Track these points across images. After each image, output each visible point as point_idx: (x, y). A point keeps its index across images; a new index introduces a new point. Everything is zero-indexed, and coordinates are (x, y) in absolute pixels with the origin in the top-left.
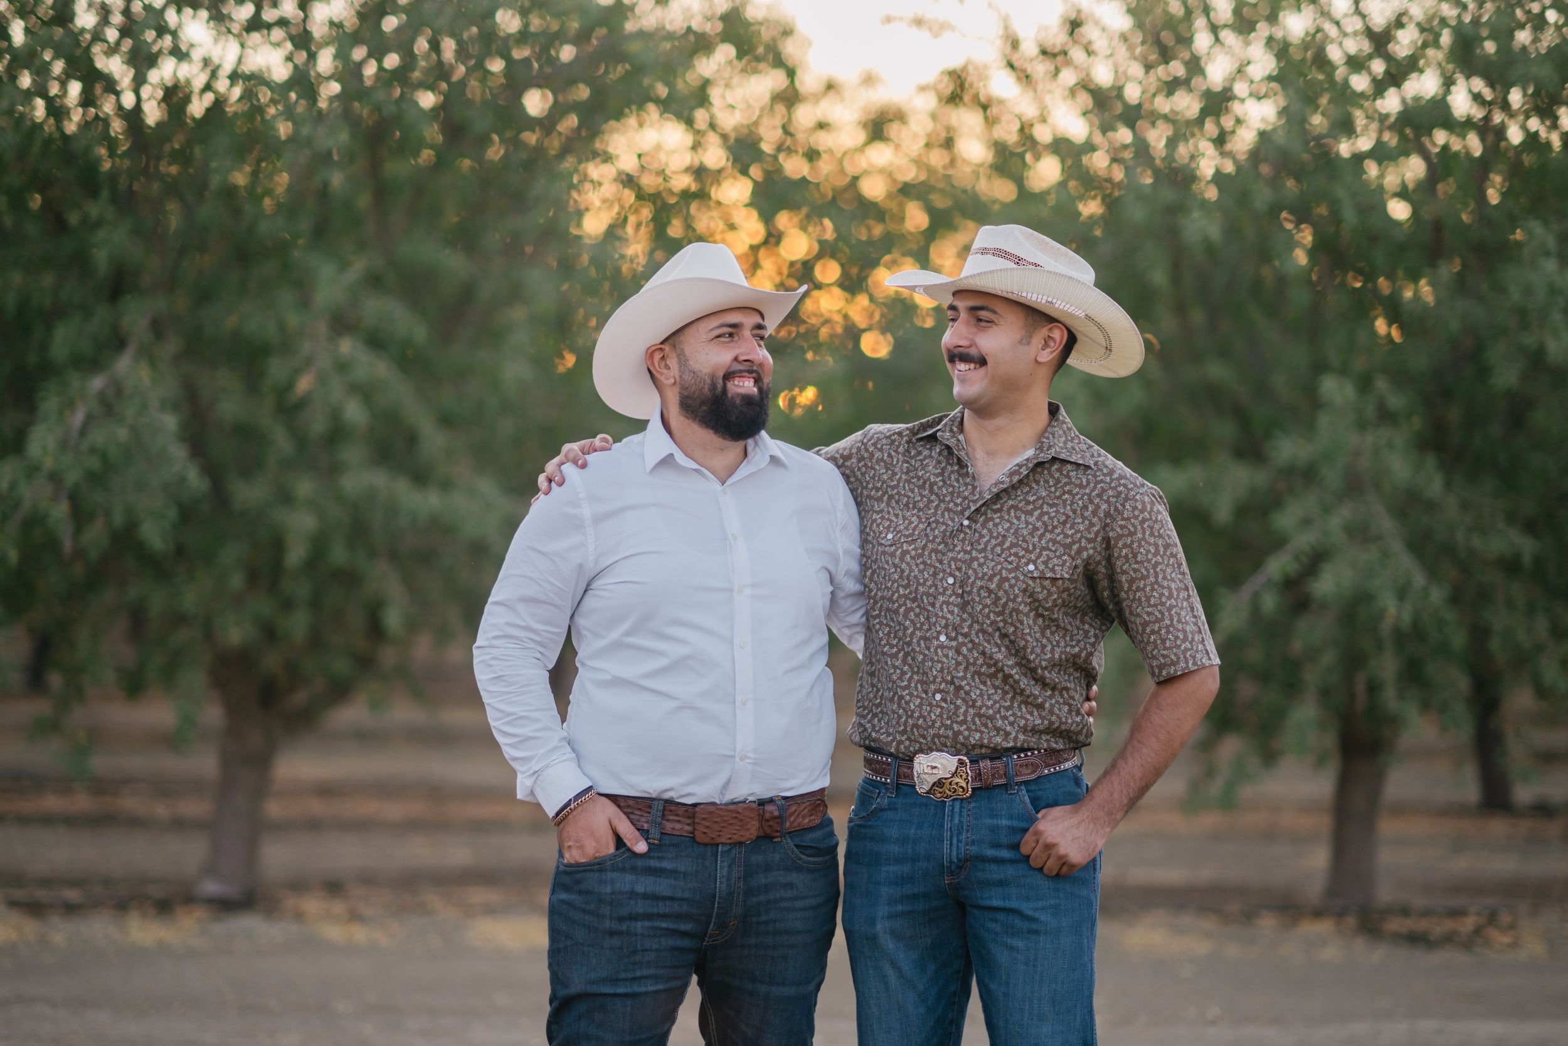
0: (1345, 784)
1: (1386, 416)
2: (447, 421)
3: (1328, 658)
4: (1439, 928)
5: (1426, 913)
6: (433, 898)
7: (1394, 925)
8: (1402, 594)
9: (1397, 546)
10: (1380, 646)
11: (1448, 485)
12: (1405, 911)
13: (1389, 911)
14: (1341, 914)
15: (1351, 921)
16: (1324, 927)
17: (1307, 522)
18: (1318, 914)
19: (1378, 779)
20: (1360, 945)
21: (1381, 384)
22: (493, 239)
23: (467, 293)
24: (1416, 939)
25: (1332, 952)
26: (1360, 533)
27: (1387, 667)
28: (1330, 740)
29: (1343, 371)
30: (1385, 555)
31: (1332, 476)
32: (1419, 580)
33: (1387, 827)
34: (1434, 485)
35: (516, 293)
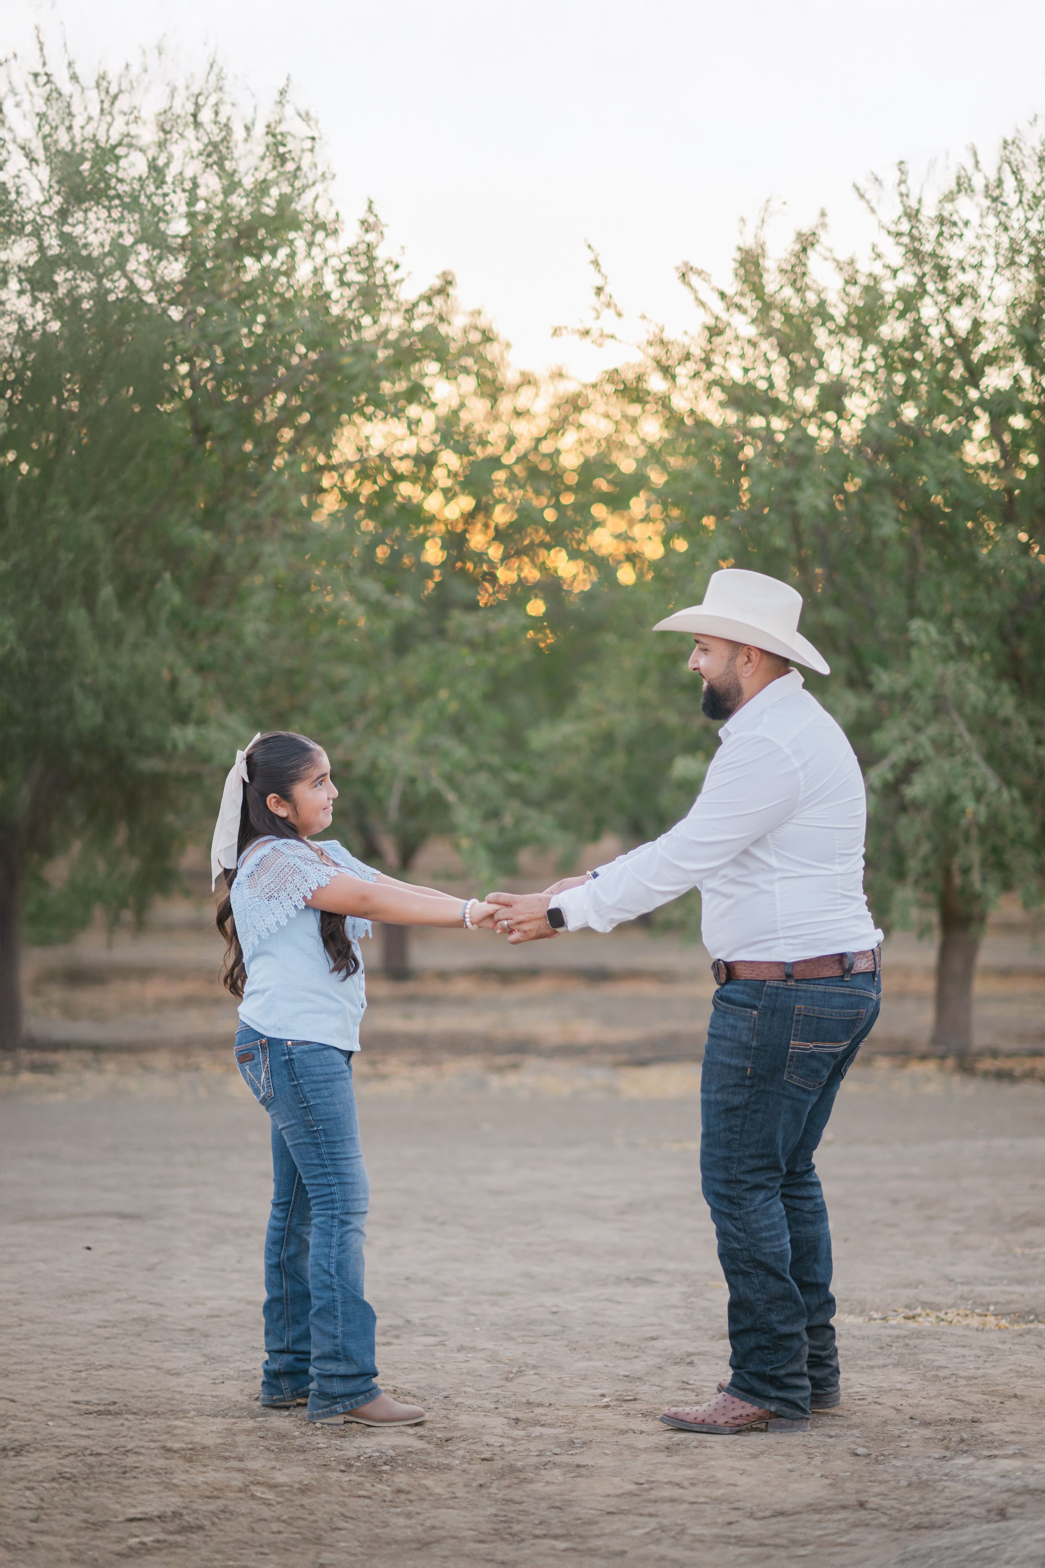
0: (945, 951)
1: (964, 651)
2: (201, 669)
3: (925, 848)
4: (1019, 1066)
5: (1011, 1055)
6: (203, 1059)
7: (987, 1064)
8: (979, 795)
9: (975, 757)
10: (967, 838)
11: (1019, 707)
12: (995, 1054)
13: (980, 1054)
14: (943, 1057)
15: (950, 1063)
16: (930, 1067)
17: (903, 740)
18: (924, 1057)
19: (972, 948)
20: (957, 1080)
21: (958, 625)
22: (234, 520)
23: (216, 562)
24: (1003, 1076)
25: (933, 1088)
26: (946, 747)
27: (974, 854)
28: (933, 917)
29: (930, 616)
30: (967, 763)
31: (923, 703)
32: (993, 784)
33: (980, 986)
34: (1007, 705)
35: (254, 564)
